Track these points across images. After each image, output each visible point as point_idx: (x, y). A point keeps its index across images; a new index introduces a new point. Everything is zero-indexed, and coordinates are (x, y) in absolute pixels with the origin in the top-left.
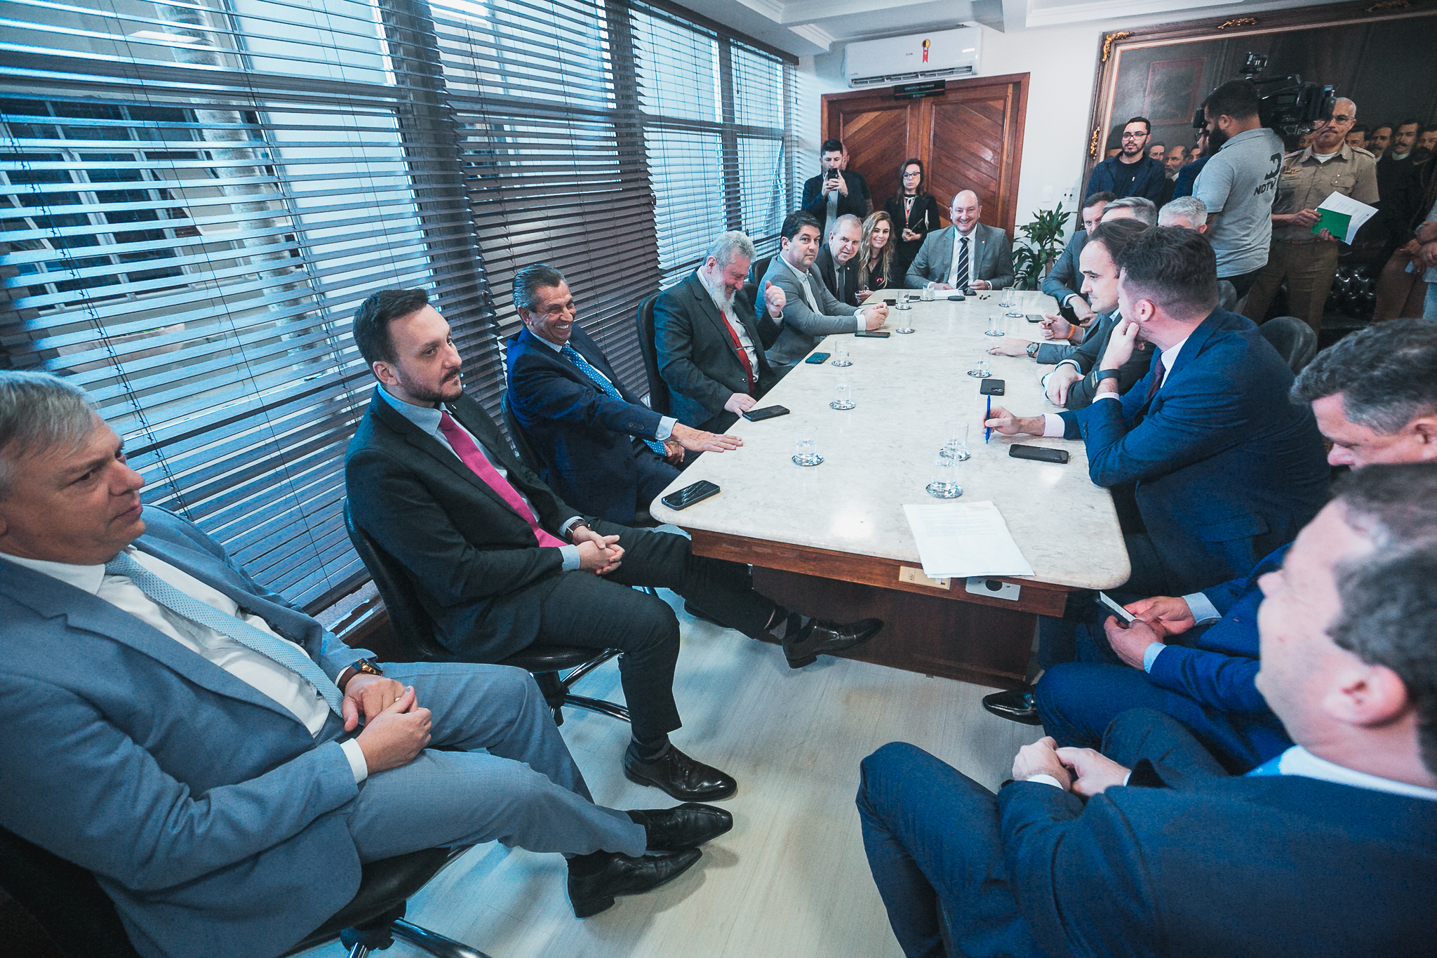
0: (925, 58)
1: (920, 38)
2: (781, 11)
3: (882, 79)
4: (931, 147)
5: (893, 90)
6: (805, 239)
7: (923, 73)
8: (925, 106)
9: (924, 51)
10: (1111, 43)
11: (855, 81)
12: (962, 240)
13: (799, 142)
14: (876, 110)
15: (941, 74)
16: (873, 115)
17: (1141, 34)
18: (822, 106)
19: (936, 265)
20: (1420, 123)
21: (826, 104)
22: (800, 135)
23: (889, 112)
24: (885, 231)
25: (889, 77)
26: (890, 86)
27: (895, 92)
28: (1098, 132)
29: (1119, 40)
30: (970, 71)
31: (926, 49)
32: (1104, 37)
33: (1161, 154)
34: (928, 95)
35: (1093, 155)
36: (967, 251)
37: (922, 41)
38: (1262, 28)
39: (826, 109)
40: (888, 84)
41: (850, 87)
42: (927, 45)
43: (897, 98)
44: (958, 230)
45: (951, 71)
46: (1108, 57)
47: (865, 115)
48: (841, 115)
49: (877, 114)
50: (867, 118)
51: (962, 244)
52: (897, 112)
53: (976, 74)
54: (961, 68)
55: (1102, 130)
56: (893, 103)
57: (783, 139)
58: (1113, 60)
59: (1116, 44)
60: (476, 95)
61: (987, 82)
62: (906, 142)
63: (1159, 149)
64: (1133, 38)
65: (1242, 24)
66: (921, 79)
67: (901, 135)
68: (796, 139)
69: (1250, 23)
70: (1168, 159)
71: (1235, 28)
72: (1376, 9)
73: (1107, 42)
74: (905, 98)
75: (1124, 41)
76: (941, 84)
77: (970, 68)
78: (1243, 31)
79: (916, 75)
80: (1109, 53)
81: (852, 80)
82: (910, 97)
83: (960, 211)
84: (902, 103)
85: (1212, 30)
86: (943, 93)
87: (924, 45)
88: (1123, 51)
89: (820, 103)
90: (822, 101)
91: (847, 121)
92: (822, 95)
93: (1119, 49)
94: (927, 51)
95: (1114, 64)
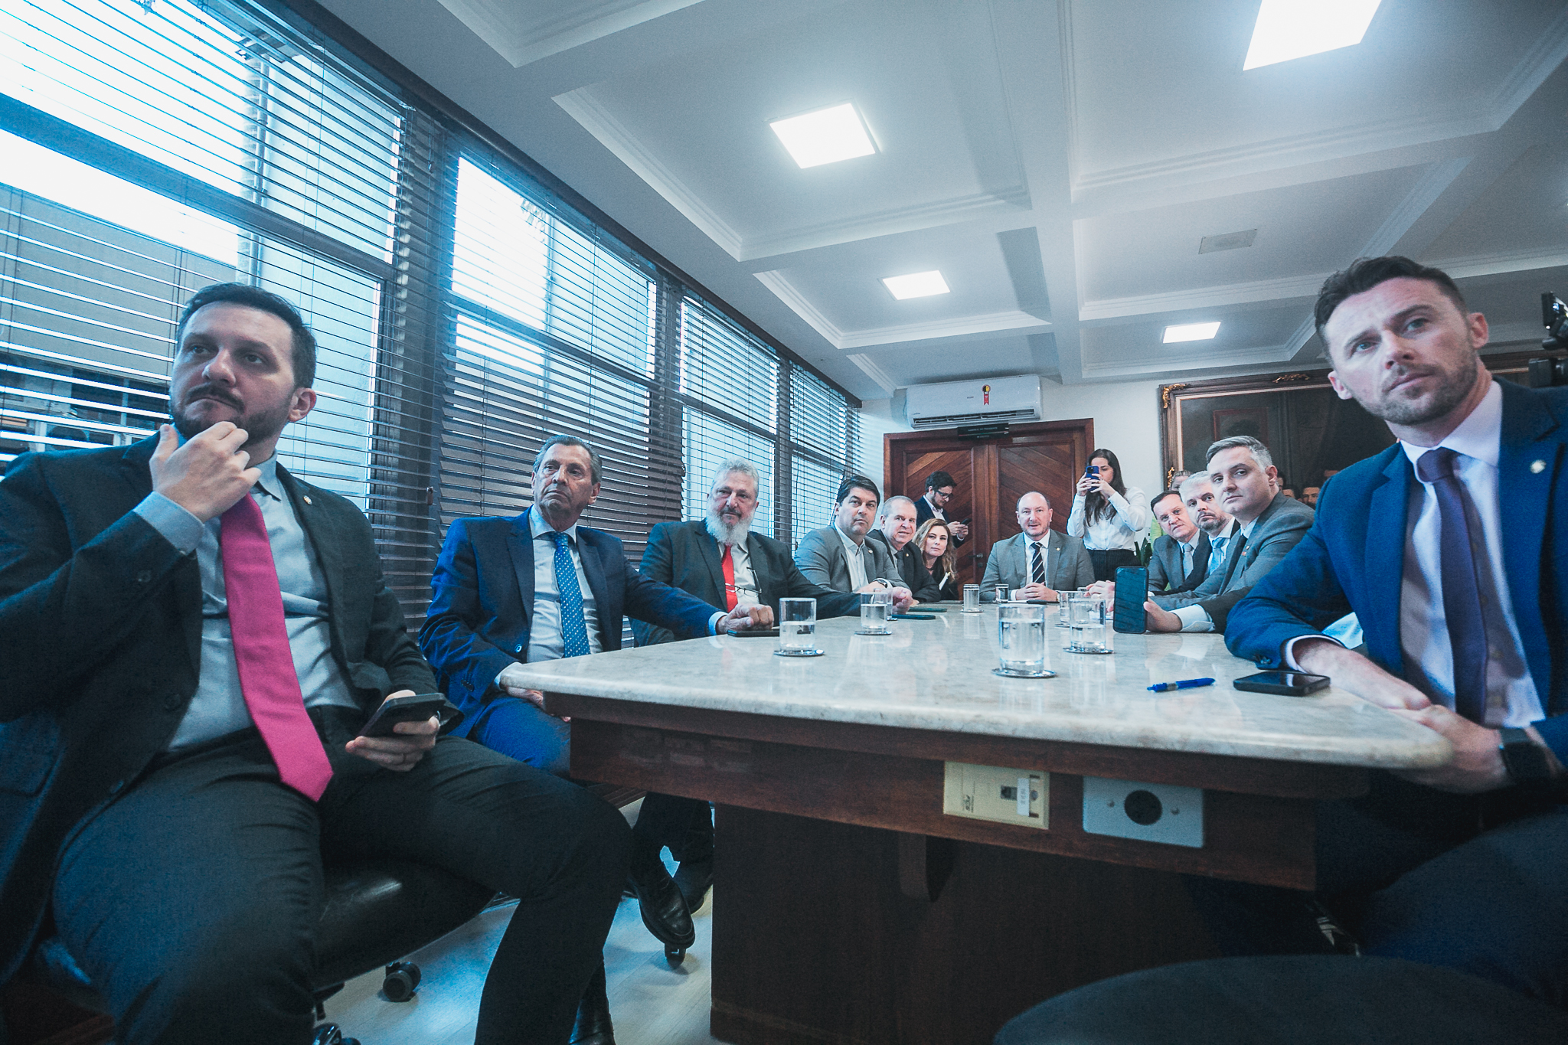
0: (986, 401)
1: (981, 383)
2: (840, 338)
3: (944, 418)
5: (956, 431)
7: (985, 415)
8: (990, 451)
9: (985, 395)
10: (1169, 393)
11: (918, 421)
12: (1033, 545)
14: (942, 451)
15: (1003, 416)
16: (937, 455)
17: (1197, 386)
18: (885, 444)
21: (888, 442)
23: (955, 453)
24: (942, 538)
25: (951, 418)
26: (953, 426)
27: (959, 433)
29: (1176, 391)
30: (1033, 414)
31: (986, 393)
32: (1161, 389)
34: (992, 438)
36: (1040, 558)
37: (982, 387)
38: (1317, 383)
39: (888, 448)
40: (951, 424)
41: (913, 426)
42: (987, 390)
43: (960, 439)
44: (1028, 534)
45: (1014, 413)
46: (1169, 405)
47: (929, 455)
48: (904, 454)
49: (941, 454)
50: (930, 458)
51: (1034, 550)
52: (962, 452)
53: (1039, 418)
54: (1023, 411)
56: (958, 444)
58: (1175, 408)
59: (1174, 394)
61: (1052, 426)
64: (1190, 390)
65: (1295, 379)
66: (983, 420)
67: (967, 474)
69: (1303, 378)
71: (1289, 383)
73: (1165, 393)
74: (968, 439)
75: (1182, 392)
76: (1002, 426)
78: (1297, 385)
79: (978, 416)
80: (1169, 401)
81: (915, 420)
82: (974, 438)
83: (1028, 511)
84: (966, 444)
85: (1266, 383)
86: (1006, 436)
87: (984, 389)
88: (1182, 401)
89: (882, 441)
90: (885, 439)
91: (910, 461)
92: (884, 435)
93: (1178, 399)
94: (988, 395)
95: (1175, 412)
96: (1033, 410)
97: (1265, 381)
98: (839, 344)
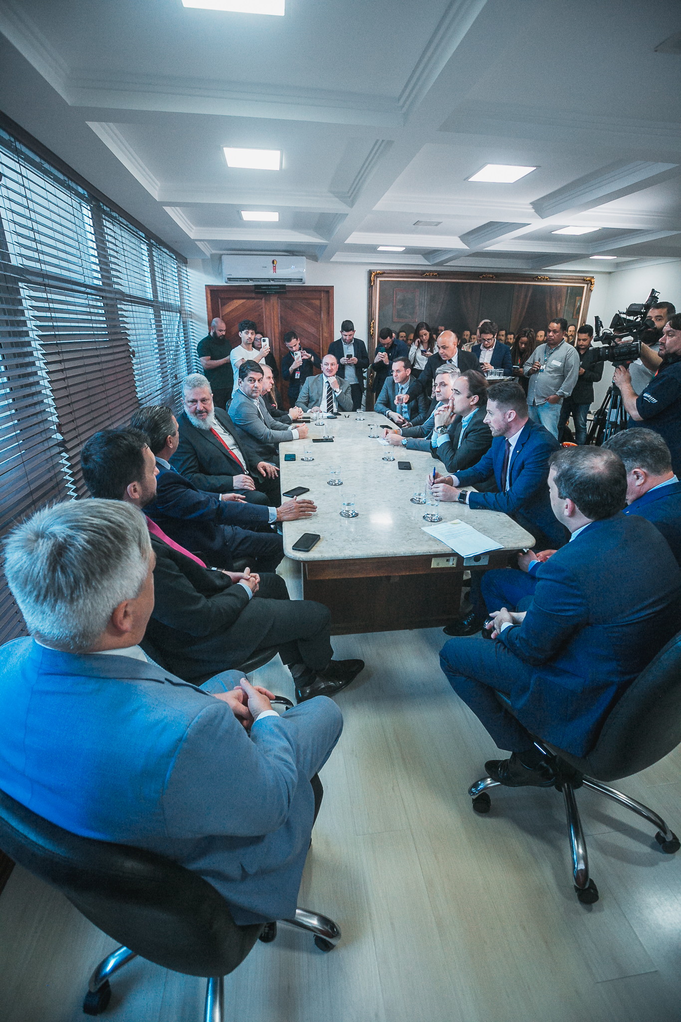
0: (274, 271)
1: (271, 258)
2: (193, 231)
3: (248, 280)
4: (280, 323)
5: (254, 287)
6: (251, 380)
7: (273, 280)
8: (274, 301)
9: (274, 266)
11: (229, 279)
13: (191, 315)
14: (242, 298)
15: (283, 281)
16: (241, 301)
17: (388, 273)
18: (207, 293)
19: (314, 395)
20: (506, 331)
21: (209, 292)
22: (192, 310)
23: (251, 301)
25: (251, 279)
26: (252, 284)
27: (256, 289)
28: (373, 323)
29: (378, 275)
30: (301, 281)
31: (274, 265)
32: (370, 273)
33: (405, 337)
34: (276, 293)
35: (372, 335)
36: (330, 389)
37: (272, 260)
38: (441, 279)
39: (209, 296)
40: (251, 283)
41: (226, 283)
42: (275, 263)
43: (257, 293)
45: (290, 280)
46: (373, 284)
47: (235, 301)
48: (219, 300)
49: (244, 300)
50: (237, 303)
52: (257, 301)
53: (304, 283)
54: (295, 279)
55: (375, 321)
56: (254, 295)
57: (180, 312)
58: (377, 285)
59: (376, 277)
60: (38, 271)
61: (311, 289)
62: (263, 320)
63: (403, 334)
64: (385, 275)
65: (433, 275)
66: (272, 283)
67: (260, 315)
68: (189, 313)
69: (436, 275)
70: (408, 340)
71: (428, 277)
72: (483, 277)
73: (373, 275)
74: (262, 293)
75: (380, 276)
76: (284, 287)
77: (301, 280)
78: (433, 278)
79: (269, 280)
80: (374, 281)
81: (228, 278)
82: (265, 293)
84: (259, 296)
85: (419, 276)
86: (285, 293)
87: (273, 262)
88: (380, 281)
89: (204, 290)
90: (206, 289)
91: (223, 304)
92: (206, 285)
93: (378, 279)
94: (275, 267)
95: (376, 287)
96: (302, 279)
97: (418, 274)
98: (192, 236)
